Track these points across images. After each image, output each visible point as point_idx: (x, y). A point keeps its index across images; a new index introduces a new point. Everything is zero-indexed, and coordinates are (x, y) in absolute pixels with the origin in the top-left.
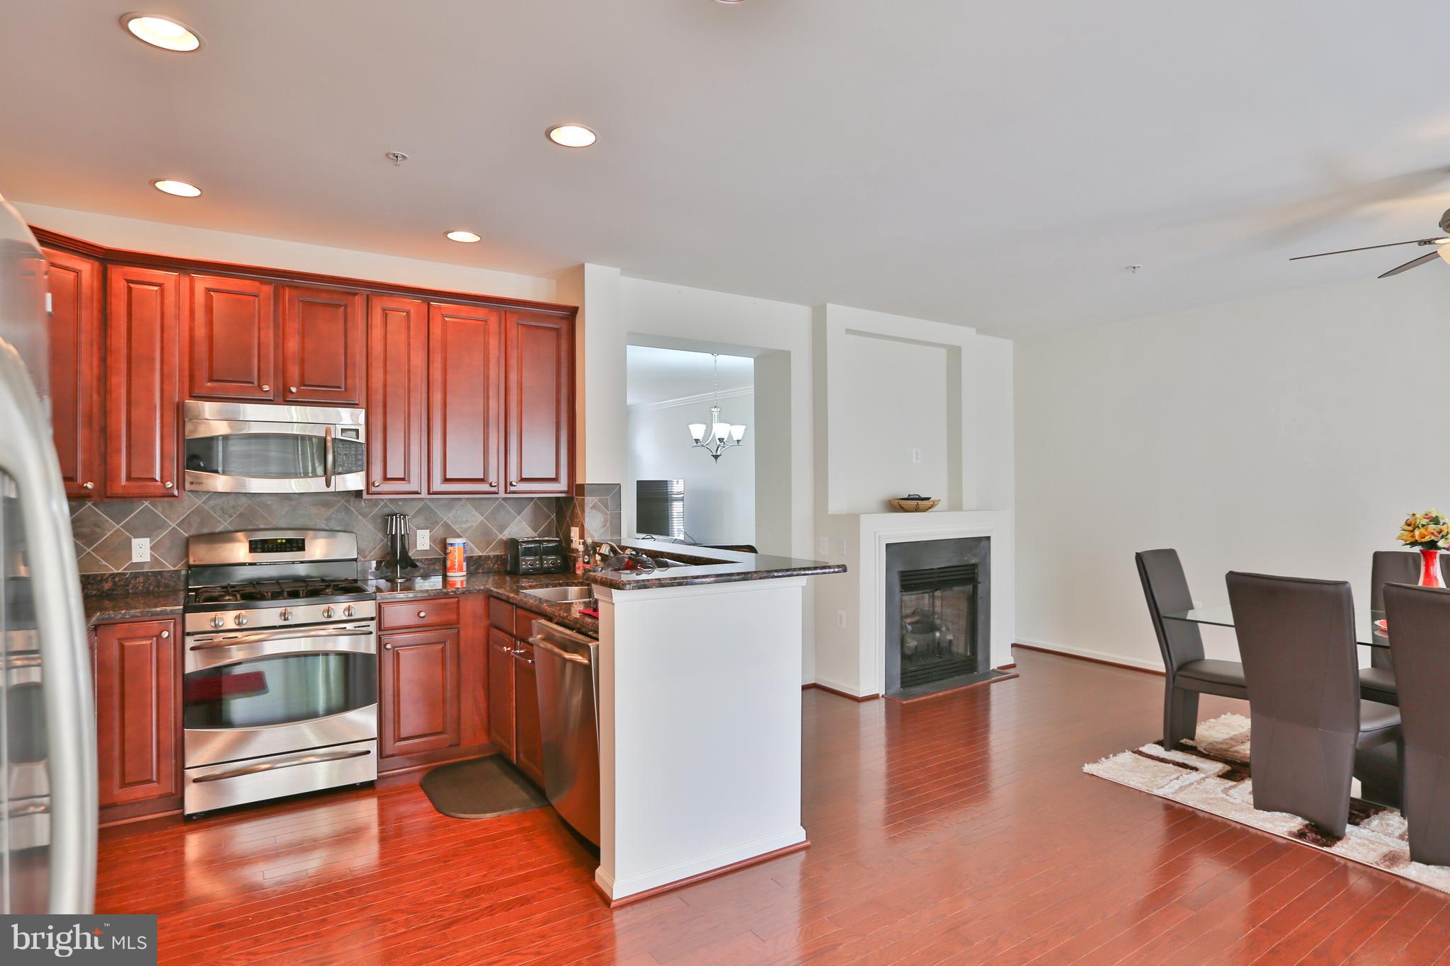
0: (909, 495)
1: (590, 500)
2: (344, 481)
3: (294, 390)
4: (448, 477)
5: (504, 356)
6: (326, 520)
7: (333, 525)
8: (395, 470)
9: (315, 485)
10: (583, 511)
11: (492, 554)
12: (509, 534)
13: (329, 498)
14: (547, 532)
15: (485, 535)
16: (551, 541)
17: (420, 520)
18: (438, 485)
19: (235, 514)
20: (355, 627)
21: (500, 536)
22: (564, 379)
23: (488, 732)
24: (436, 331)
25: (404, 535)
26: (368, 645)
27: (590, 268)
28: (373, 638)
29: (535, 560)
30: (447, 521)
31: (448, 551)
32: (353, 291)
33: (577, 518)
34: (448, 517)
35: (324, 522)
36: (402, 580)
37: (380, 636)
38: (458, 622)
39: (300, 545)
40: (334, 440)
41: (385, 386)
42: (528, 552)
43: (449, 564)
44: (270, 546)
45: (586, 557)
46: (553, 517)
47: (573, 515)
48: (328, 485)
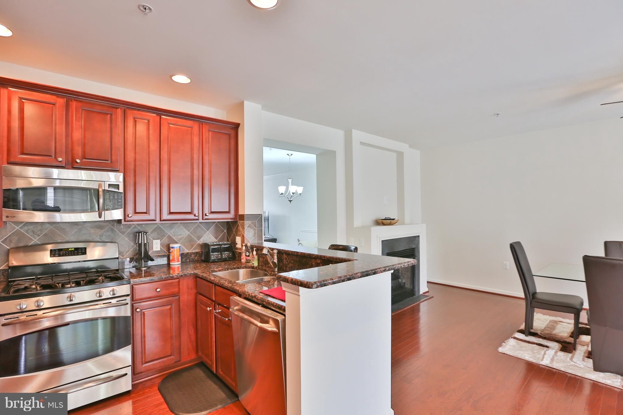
0: (386, 218)
1: (247, 223)
2: (111, 214)
3: (78, 161)
4: (171, 211)
5: (202, 147)
6: (100, 236)
7: (104, 239)
8: (141, 208)
9: (92, 217)
10: (244, 228)
11: (194, 251)
12: (203, 241)
13: (101, 224)
14: (222, 239)
15: (190, 241)
16: (225, 244)
17: (155, 234)
18: (165, 216)
19: (42, 234)
20: (117, 301)
21: (198, 242)
22: (233, 160)
23: (197, 352)
24: (164, 131)
25: (146, 243)
26: (126, 311)
27: (246, 103)
28: (129, 307)
29: (218, 255)
30: (170, 235)
31: (171, 251)
32: (116, 106)
33: (240, 232)
34: (170, 233)
35: (99, 237)
36: (145, 269)
37: (133, 304)
38: (179, 292)
39: (83, 251)
40: (104, 190)
41: (135, 161)
42: (214, 250)
43: (171, 258)
44: (64, 252)
45: (247, 253)
46: (225, 231)
47: (237, 230)
48: (100, 216)
